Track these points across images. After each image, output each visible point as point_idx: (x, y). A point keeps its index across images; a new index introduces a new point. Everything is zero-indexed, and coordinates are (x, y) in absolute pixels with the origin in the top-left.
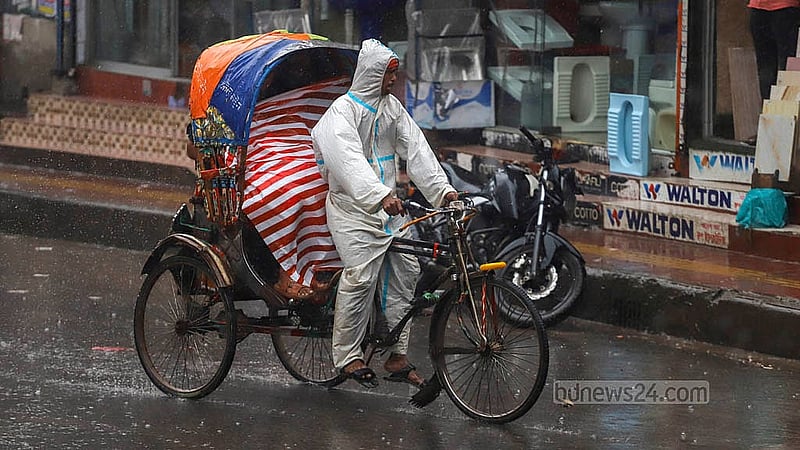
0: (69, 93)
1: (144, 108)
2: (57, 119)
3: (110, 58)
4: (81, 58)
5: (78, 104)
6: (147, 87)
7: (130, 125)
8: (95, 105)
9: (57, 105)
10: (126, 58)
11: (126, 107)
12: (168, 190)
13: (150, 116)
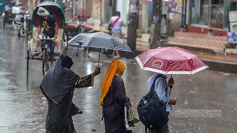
0: (184, 31)
1: (202, 35)
2: (181, 38)
3: (194, 23)
4: (187, 23)
5: (186, 34)
6: (203, 30)
7: (198, 39)
8: (190, 34)
9: (181, 34)
10: (198, 23)
11: (197, 34)
12: (207, 55)
13: (203, 37)
